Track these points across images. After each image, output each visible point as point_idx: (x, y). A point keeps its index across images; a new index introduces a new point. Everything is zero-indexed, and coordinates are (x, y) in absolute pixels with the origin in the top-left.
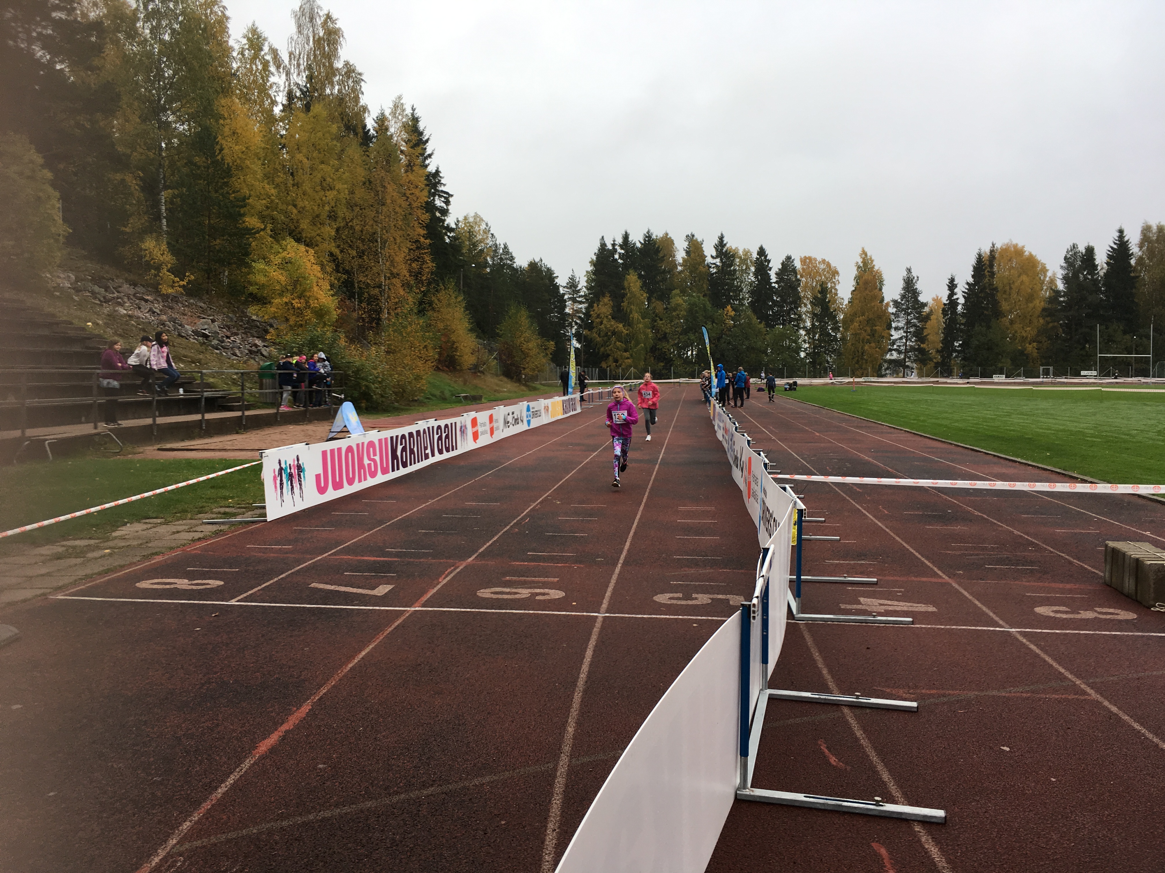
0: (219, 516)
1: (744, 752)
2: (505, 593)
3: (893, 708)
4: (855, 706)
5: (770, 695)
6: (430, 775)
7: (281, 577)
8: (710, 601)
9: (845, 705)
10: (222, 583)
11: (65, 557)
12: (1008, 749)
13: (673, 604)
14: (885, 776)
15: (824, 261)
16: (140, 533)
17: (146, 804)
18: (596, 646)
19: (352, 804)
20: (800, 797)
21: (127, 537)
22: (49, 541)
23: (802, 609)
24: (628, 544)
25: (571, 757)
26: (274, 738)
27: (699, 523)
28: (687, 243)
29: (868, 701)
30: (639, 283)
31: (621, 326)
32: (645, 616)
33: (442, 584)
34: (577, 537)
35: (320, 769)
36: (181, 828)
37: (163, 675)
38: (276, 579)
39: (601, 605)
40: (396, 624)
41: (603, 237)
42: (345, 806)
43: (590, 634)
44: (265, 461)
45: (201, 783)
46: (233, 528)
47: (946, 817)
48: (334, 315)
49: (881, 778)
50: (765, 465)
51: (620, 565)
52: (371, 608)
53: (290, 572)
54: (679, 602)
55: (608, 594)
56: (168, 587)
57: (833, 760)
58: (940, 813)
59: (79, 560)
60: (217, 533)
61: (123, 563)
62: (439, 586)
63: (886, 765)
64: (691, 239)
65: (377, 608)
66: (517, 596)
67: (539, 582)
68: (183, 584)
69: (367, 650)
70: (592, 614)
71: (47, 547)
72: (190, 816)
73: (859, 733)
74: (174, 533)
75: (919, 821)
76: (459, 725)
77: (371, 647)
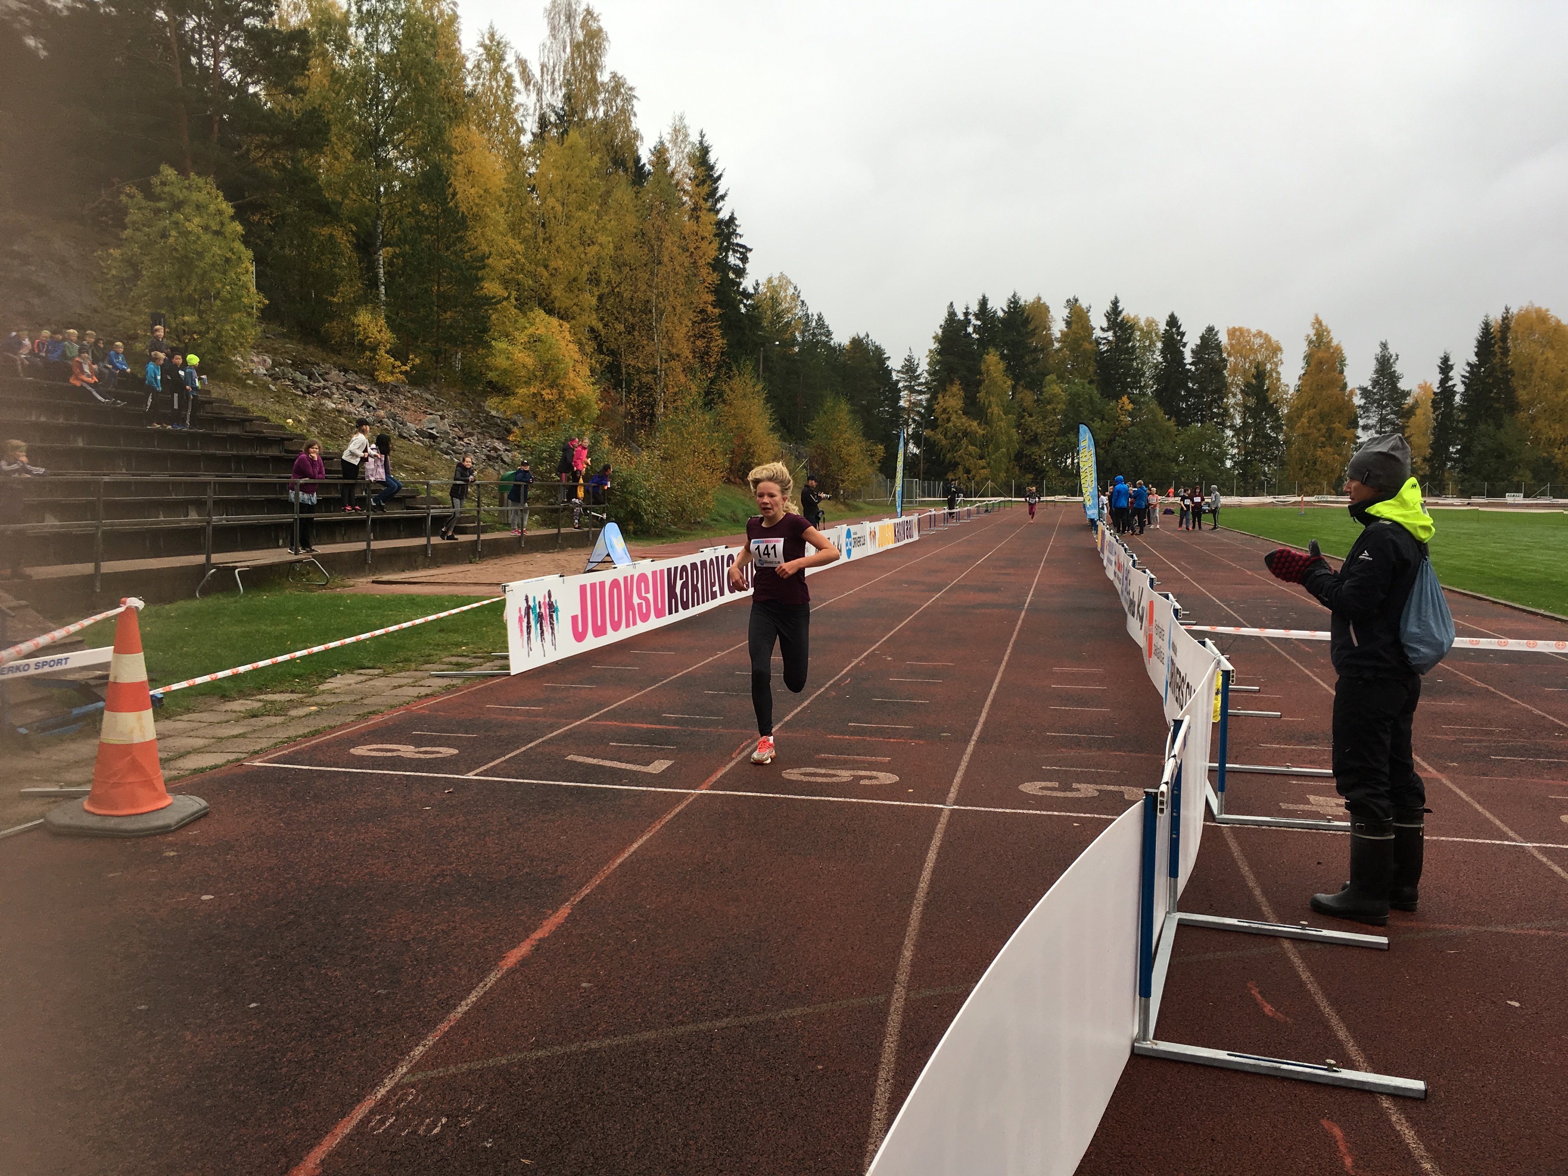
0: (451, 667)
1: (1145, 990)
2: (820, 775)
3: (1354, 944)
4: (1300, 940)
5: (1180, 920)
6: (724, 1002)
7: (530, 746)
8: (1096, 794)
9: (1286, 938)
10: (456, 752)
11: (263, 715)
12: (1517, 1004)
13: (1046, 796)
14: (1342, 1033)
15: (1259, 334)
16: (353, 686)
17: (369, 1022)
18: (941, 847)
19: (626, 1034)
20: (1221, 1055)
21: (336, 691)
22: (243, 694)
23: (1226, 807)
24: (984, 715)
25: (909, 989)
26: (523, 949)
27: (1082, 690)
28: (1068, 310)
29: (1319, 933)
30: (1002, 366)
31: (975, 424)
32: (1008, 811)
33: (736, 760)
34: (915, 704)
35: (585, 988)
36: (412, 1053)
37: (386, 863)
38: (523, 749)
39: (948, 794)
40: (677, 810)
41: (951, 303)
42: (616, 1036)
43: (933, 832)
44: (509, 597)
45: (435, 1000)
46: (468, 683)
47: (1426, 1090)
48: (596, 409)
49: (1336, 1036)
50: (1176, 611)
51: (973, 743)
52: (645, 789)
53: (540, 740)
54: (1055, 794)
55: (957, 780)
56: (389, 754)
57: (1268, 1009)
58: (1419, 1085)
59: (279, 719)
60: (448, 689)
61: (332, 724)
62: (732, 764)
63: (1343, 1019)
64: (1073, 304)
65: (653, 789)
66: (834, 779)
67: (863, 762)
68: (407, 751)
69: (640, 842)
70: (935, 806)
71: (241, 701)
72: (423, 1039)
73: (1305, 976)
74: (395, 687)
75: (1389, 1095)
76: (761, 942)
77: (645, 838)
